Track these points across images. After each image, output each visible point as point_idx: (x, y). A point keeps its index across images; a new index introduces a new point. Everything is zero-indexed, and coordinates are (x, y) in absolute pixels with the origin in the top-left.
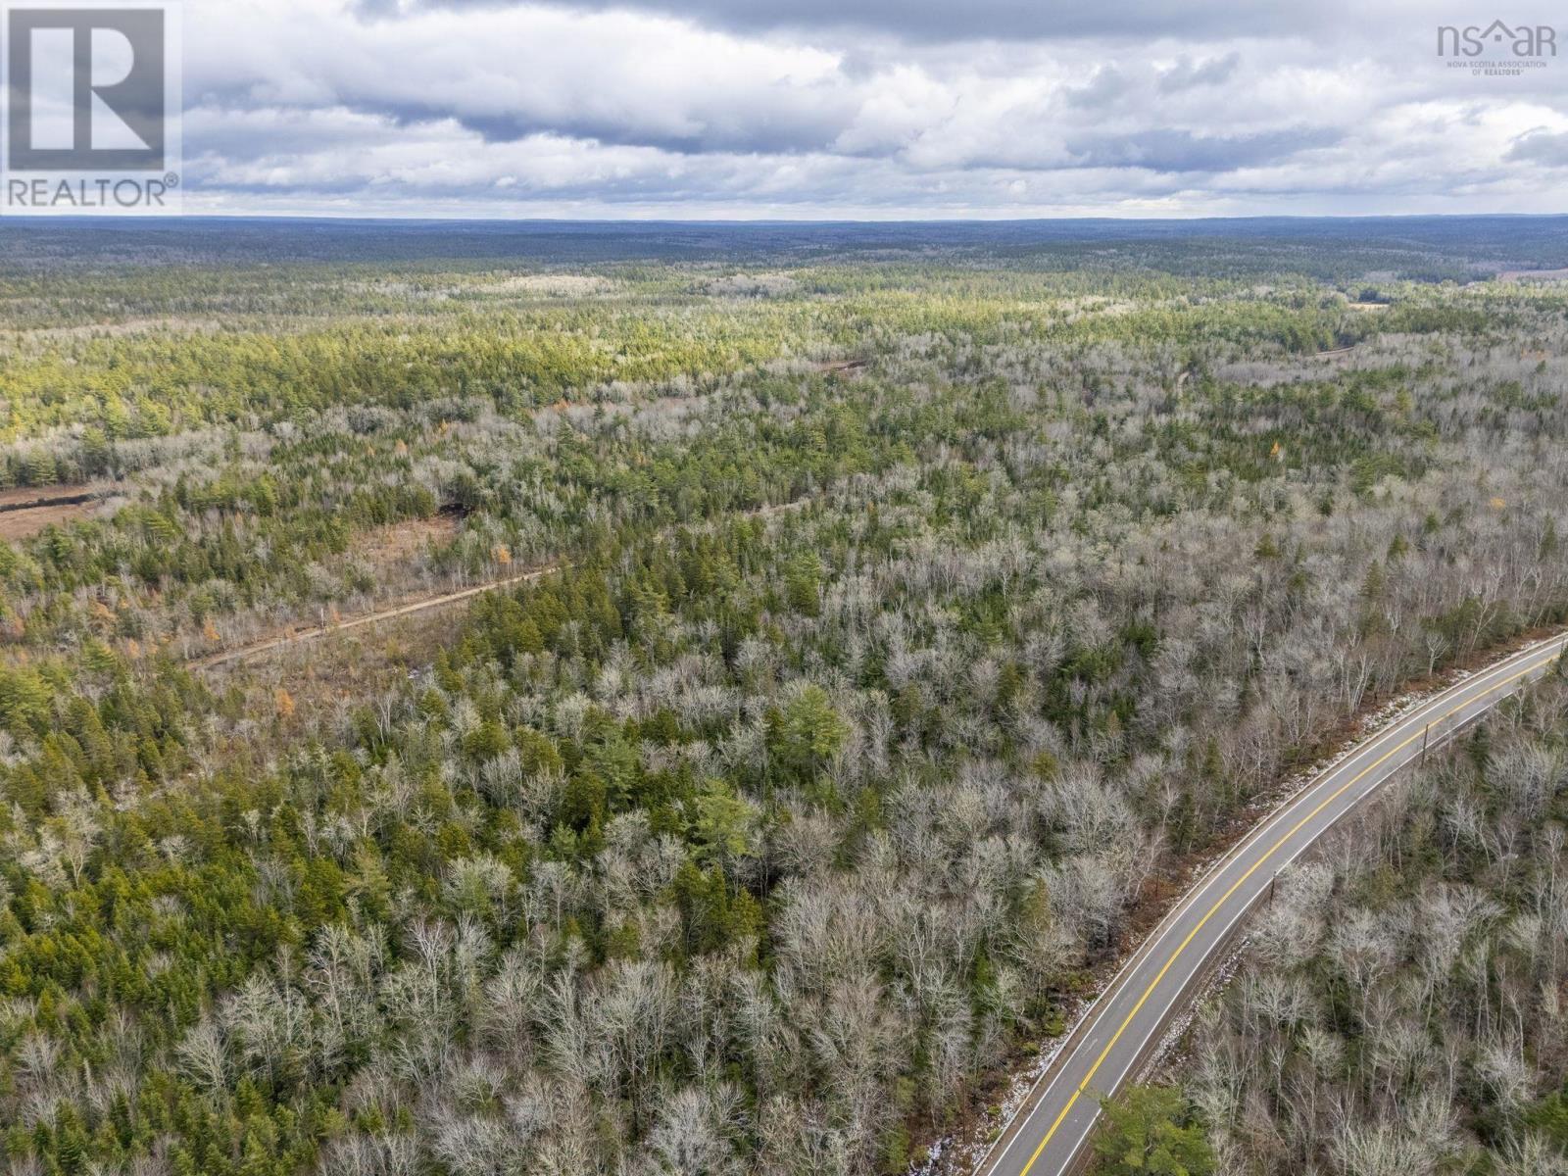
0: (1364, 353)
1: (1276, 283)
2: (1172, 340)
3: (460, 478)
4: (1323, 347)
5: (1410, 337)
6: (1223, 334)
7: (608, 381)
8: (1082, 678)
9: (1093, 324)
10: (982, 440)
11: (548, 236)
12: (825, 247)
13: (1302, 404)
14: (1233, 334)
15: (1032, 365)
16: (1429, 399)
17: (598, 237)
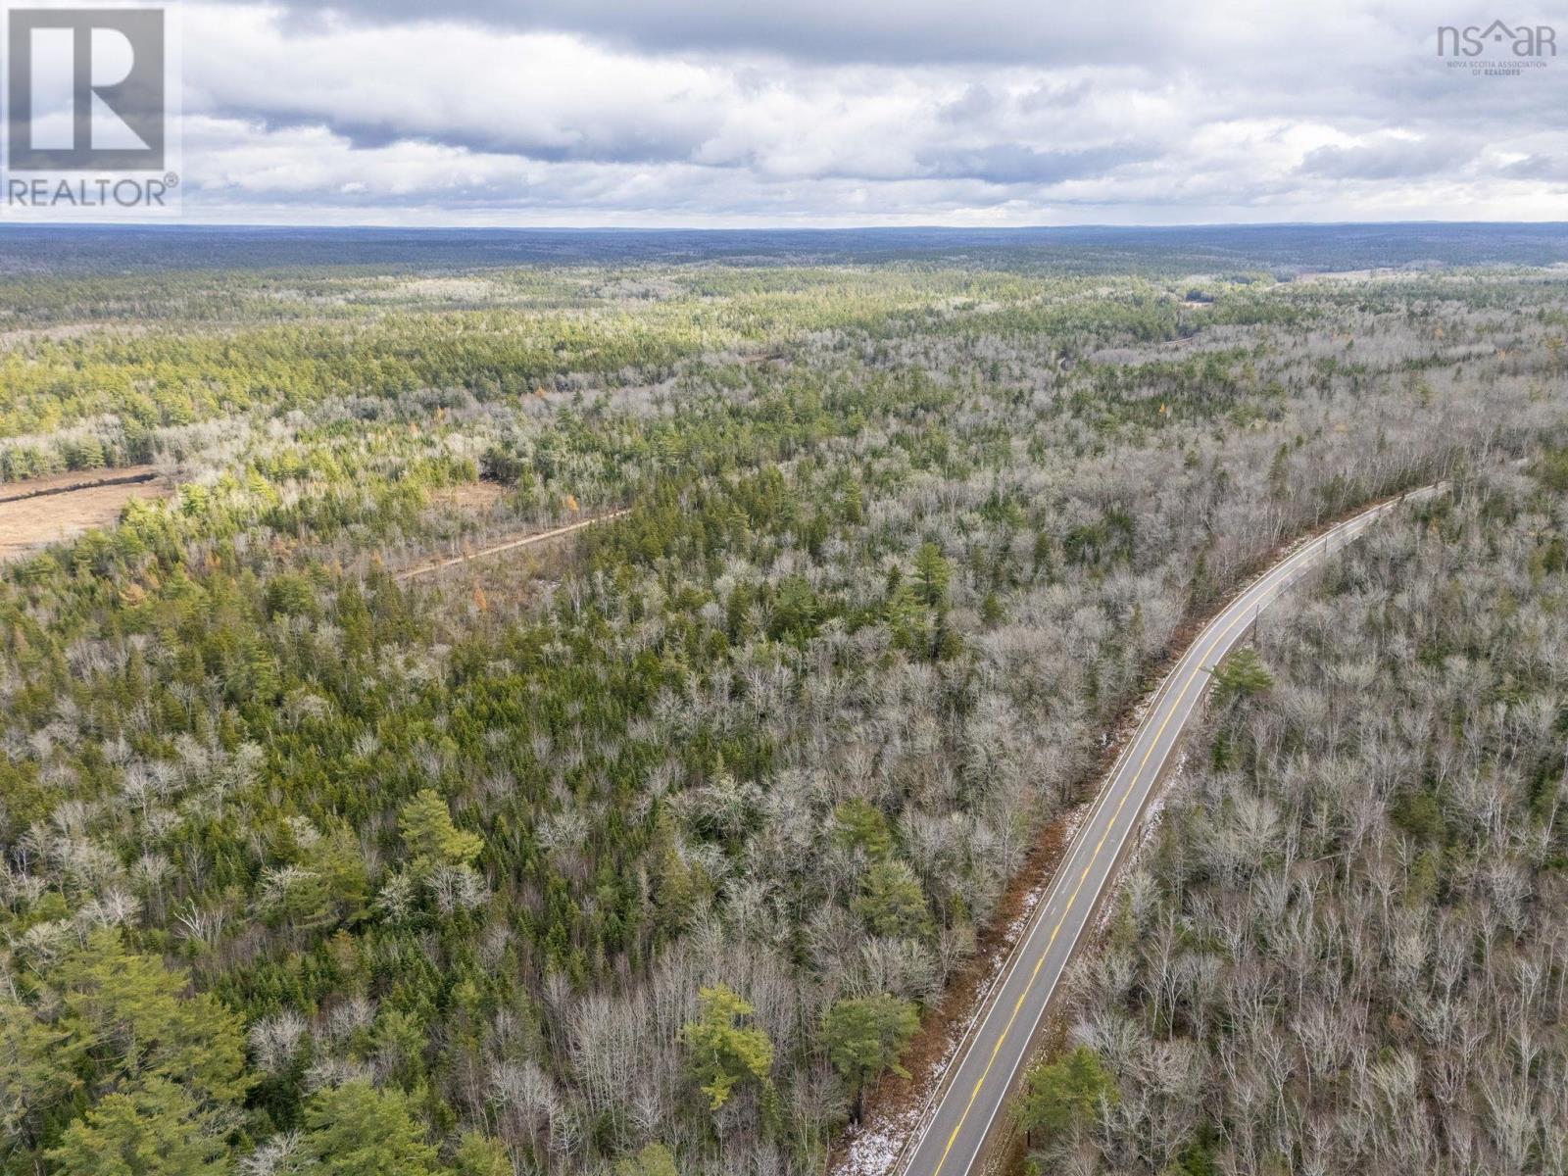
0: (1204, 341)
1: (1114, 284)
2: (1042, 334)
3: (491, 450)
4: (1168, 338)
5: (1238, 328)
6: (1085, 327)
7: (564, 372)
8: (1089, 543)
9: (969, 321)
10: (921, 413)
11: (399, 243)
12: (691, 253)
13: (1173, 377)
14: (1093, 327)
15: (932, 354)
16: (1268, 371)
17: (453, 244)
